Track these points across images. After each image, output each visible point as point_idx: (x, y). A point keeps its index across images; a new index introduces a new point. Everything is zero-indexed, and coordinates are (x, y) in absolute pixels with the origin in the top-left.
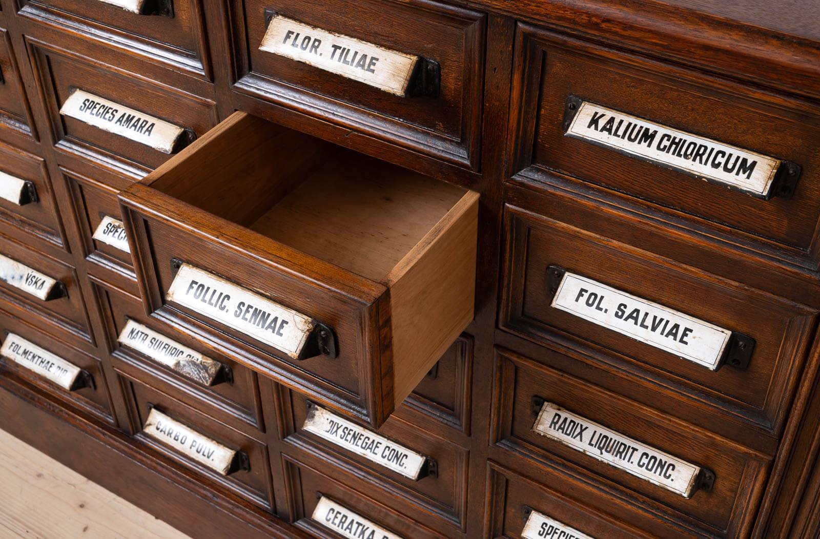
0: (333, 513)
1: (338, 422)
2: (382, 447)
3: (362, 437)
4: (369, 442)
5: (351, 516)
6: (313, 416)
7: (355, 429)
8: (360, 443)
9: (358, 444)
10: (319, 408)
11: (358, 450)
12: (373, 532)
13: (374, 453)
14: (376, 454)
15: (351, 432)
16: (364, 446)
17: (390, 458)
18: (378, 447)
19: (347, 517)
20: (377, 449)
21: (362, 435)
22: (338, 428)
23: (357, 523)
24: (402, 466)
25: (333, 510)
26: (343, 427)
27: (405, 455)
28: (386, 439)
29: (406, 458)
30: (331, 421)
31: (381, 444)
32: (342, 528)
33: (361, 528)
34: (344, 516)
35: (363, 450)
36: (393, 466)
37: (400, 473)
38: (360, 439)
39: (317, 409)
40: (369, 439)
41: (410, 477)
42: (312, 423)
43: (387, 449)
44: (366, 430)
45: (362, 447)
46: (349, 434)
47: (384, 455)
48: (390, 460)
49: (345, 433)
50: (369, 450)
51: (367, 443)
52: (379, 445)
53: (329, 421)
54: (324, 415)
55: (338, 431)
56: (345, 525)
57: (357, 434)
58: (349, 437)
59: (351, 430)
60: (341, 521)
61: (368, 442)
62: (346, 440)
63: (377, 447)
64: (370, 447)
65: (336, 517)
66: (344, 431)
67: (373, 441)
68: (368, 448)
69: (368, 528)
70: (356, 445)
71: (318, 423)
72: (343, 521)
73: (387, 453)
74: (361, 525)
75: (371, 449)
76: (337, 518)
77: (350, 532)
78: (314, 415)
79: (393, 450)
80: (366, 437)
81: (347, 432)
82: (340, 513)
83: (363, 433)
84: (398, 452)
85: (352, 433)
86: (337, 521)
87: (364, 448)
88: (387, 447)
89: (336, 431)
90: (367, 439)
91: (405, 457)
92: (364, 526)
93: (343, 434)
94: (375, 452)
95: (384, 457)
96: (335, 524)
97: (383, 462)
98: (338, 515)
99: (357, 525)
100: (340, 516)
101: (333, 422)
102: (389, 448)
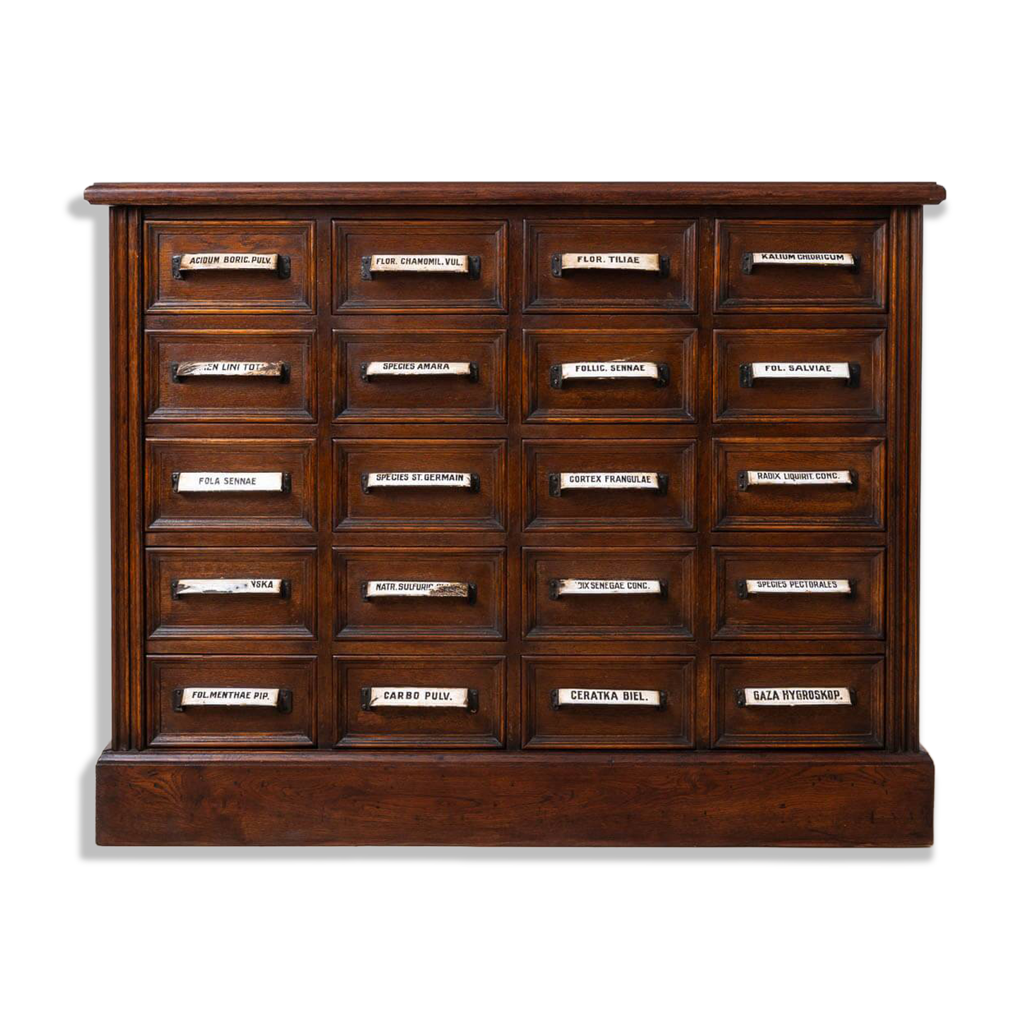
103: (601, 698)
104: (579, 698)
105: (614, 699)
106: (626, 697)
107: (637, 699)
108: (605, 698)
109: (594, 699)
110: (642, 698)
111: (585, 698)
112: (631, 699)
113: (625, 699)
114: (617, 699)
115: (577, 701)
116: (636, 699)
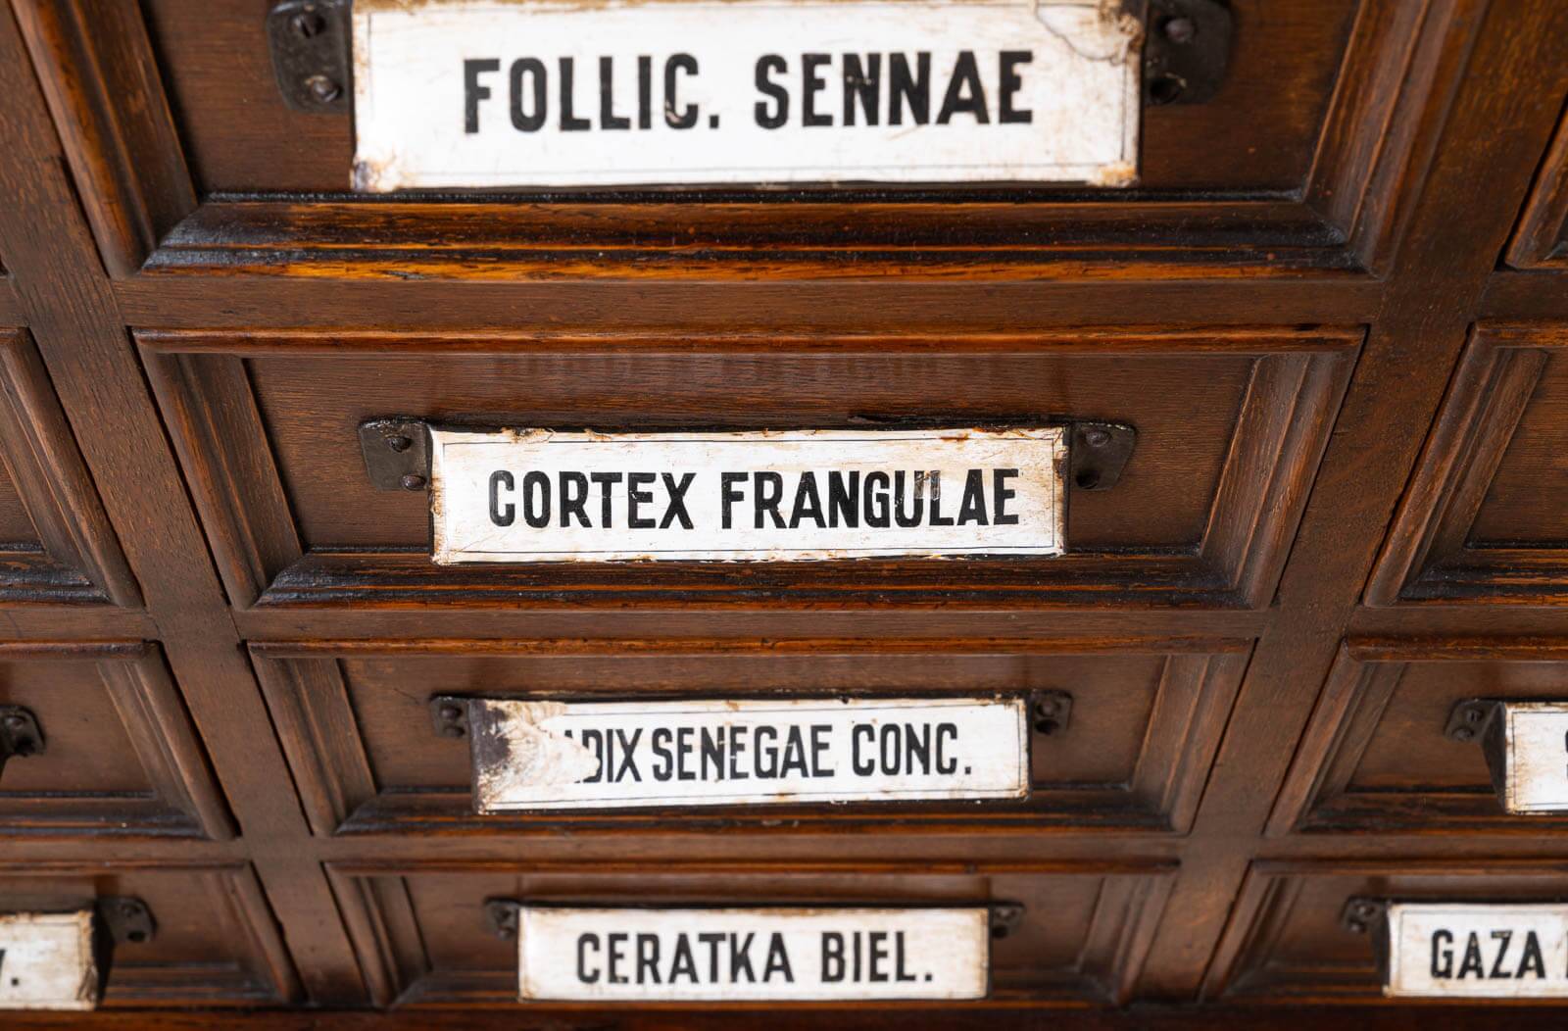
0: (596, 948)
1: (615, 727)
2: (839, 744)
3: (740, 738)
4: (781, 743)
5: (668, 925)
6: (501, 750)
7: (696, 723)
8: (745, 761)
9: (739, 769)
10: (502, 705)
11: (754, 791)
12: (777, 943)
13: (818, 773)
14: (830, 773)
15: (688, 739)
16: (766, 765)
17: (891, 764)
18: (825, 746)
19: (654, 939)
20: (821, 753)
21: (735, 730)
22: (629, 749)
23: (703, 937)
24: (952, 770)
25: (590, 938)
26: (646, 739)
27: (942, 728)
28: (837, 703)
29: (954, 736)
30: (587, 734)
31: (828, 728)
32: (657, 979)
33: (724, 948)
34: (642, 938)
35: (770, 781)
36: (917, 785)
37: (957, 796)
38: (736, 747)
39: (501, 716)
40: (773, 733)
41: (1004, 795)
42: (510, 774)
43: (863, 736)
44: (744, 705)
45: (760, 774)
46: (684, 749)
47: (863, 764)
48: (895, 771)
49: (667, 754)
50: (794, 773)
51: (773, 752)
52: (822, 737)
53: (578, 737)
54: (545, 724)
55: (636, 757)
56: (665, 966)
57: (713, 735)
58: (692, 761)
59: (683, 732)
60: (642, 962)
61: (772, 744)
62: (686, 776)
63: (818, 746)
64: (795, 758)
65: (614, 957)
66: (657, 750)
67: (795, 733)
68: (788, 764)
69: (750, 937)
70: (735, 775)
71: (540, 763)
72: (648, 954)
73: (870, 750)
74: (721, 937)
75: (801, 764)
76: (621, 956)
77: (694, 979)
78: (504, 742)
79: (887, 729)
80: (759, 731)
81: (672, 747)
82: (624, 937)
83: (737, 719)
84: (909, 727)
85: (694, 740)
86: (627, 967)
87: (772, 774)
88: (858, 730)
89: (628, 762)
90: (765, 737)
91: (947, 735)
92: (734, 937)
93: (661, 761)
94: (821, 767)
95: (866, 771)
96: (625, 980)
97: (875, 788)
98: (620, 946)
99: (706, 947)
100: (628, 948)
101: (596, 734)
102: (869, 729)
103: (714, 977)
104: (613, 978)
105: (778, 976)
106: (833, 969)
107: (884, 978)
108: (734, 978)
109: (683, 979)
110: (908, 970)
111: (640, 979)
112: (857, 977)
113: (826, 977)
114: (789, 978)
115: (605, 991)
116: (877, 977)
